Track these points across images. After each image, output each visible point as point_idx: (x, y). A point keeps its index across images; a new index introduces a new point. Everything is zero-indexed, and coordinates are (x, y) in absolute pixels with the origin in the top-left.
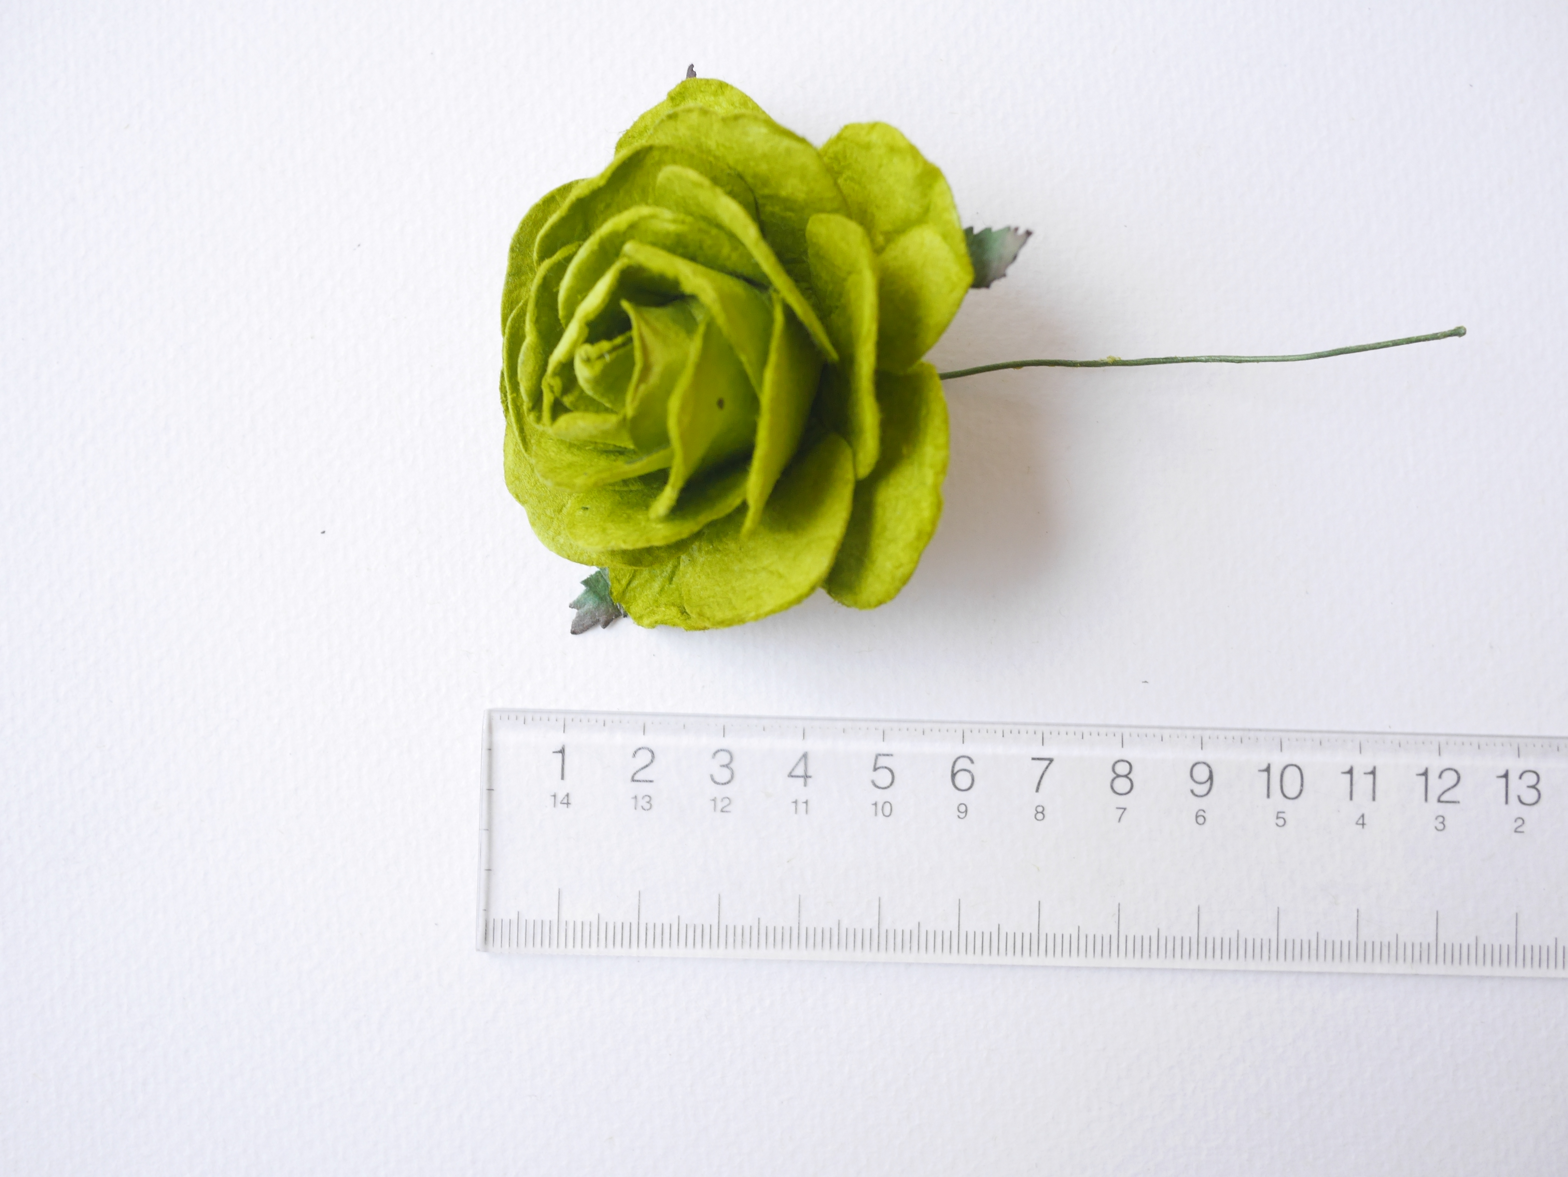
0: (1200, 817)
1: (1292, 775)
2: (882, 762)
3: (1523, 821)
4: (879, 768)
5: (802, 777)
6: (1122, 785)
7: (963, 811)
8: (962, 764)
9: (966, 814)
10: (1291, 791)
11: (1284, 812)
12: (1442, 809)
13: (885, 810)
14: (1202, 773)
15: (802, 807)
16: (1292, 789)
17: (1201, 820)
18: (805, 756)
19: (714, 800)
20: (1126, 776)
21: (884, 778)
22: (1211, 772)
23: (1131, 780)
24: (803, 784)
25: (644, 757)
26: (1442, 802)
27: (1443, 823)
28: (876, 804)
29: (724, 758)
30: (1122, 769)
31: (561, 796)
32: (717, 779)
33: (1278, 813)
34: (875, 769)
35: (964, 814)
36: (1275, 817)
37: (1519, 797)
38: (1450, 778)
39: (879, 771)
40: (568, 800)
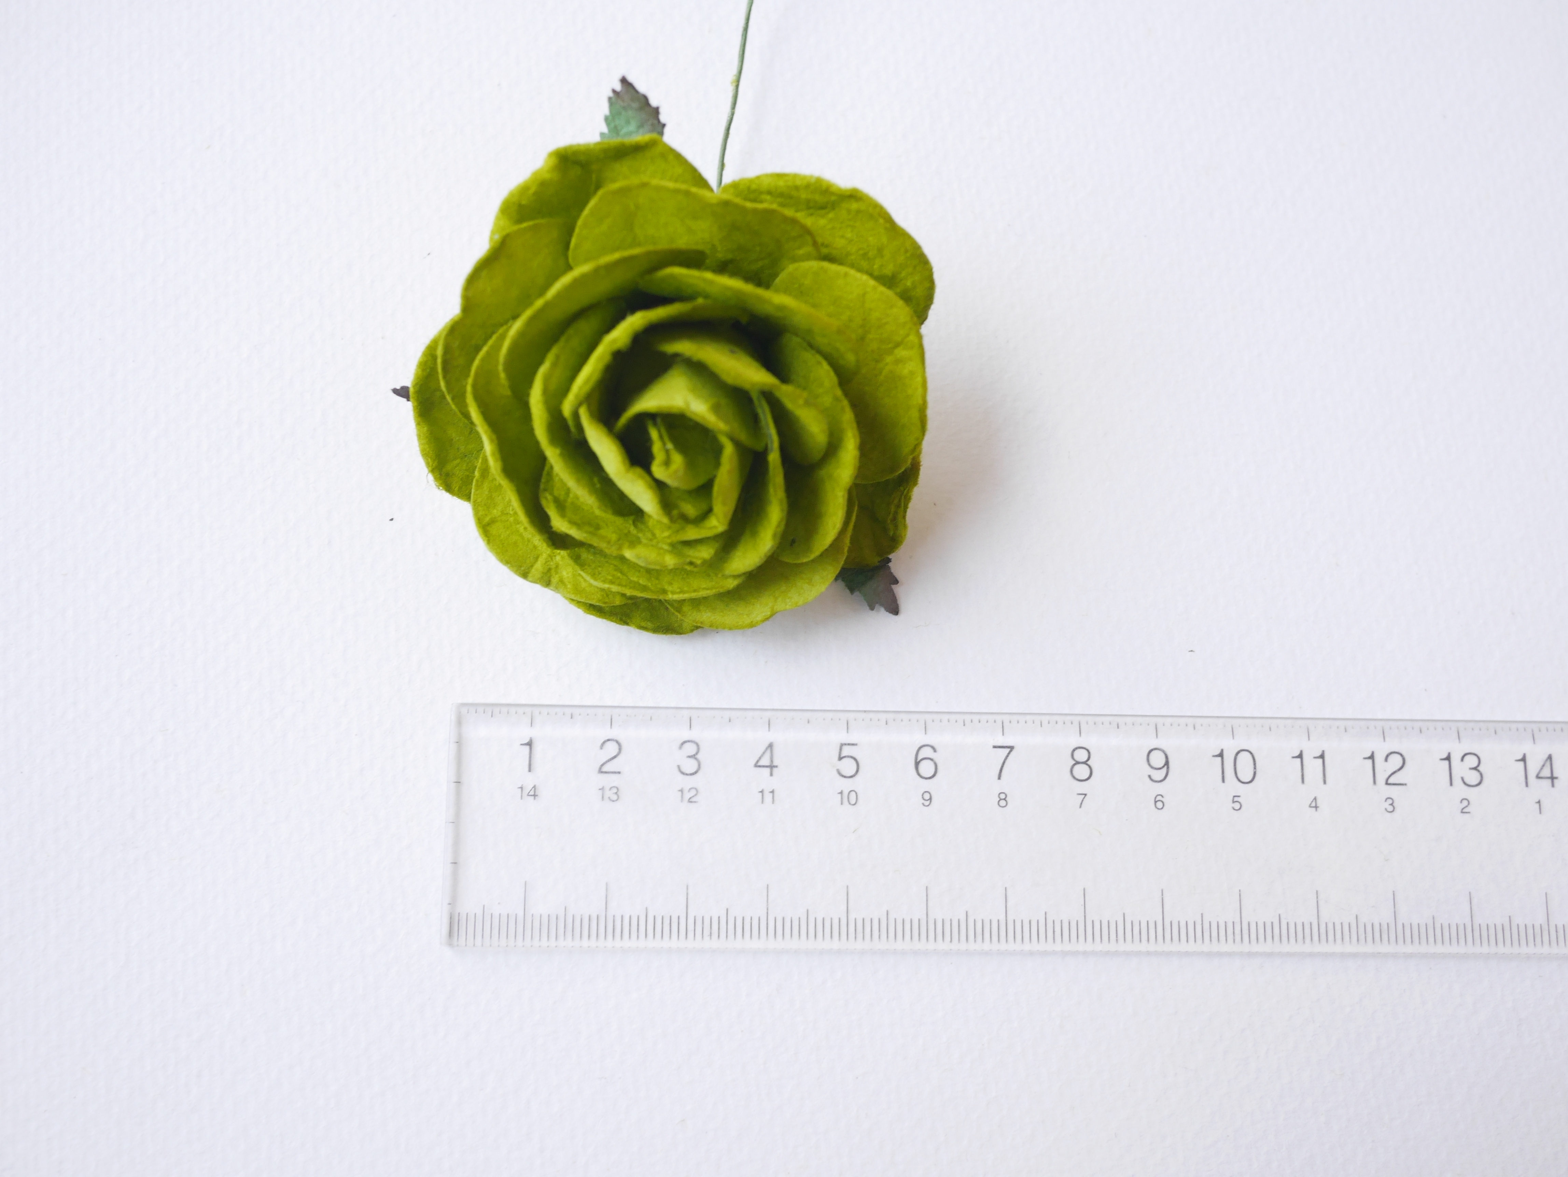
0: (1159, 802)
1: (1245, 760)
2: (846, 751)
3: (1469, 801)
4: (845, 757)
5: (767, 767)
6: (1082, 771)
7: (928, 799)
8: (926, 752)
9: (931, 802)
10: (1246, 776)
11: (1239, 796)
12: (1393, 791)
13: (850, 798)
14: (1158, 759)
15: (768, 797)
16: (1246, 773)
17: (1159, 805)
18: (771, 746)
19: (681, 791)
20: (1085, 763)
21: (848, 767)
22: (1167, 757)
23: (1090, 767)
24: (769, 774)
25: (612, 748)
26: (1390, 784)
27: (1392, 804)
28: (841, 793)
29: (690, 749)
30: (1081, 756)
31: (528, 787)
32: (684, 770)
33: (1234, 796)
34: (840, 758)
35: (929, 802)
36: (1231, 801)
37: (1463, 779)
38: (1396, 761)
39: (844, 760)
40: (535, 792)
